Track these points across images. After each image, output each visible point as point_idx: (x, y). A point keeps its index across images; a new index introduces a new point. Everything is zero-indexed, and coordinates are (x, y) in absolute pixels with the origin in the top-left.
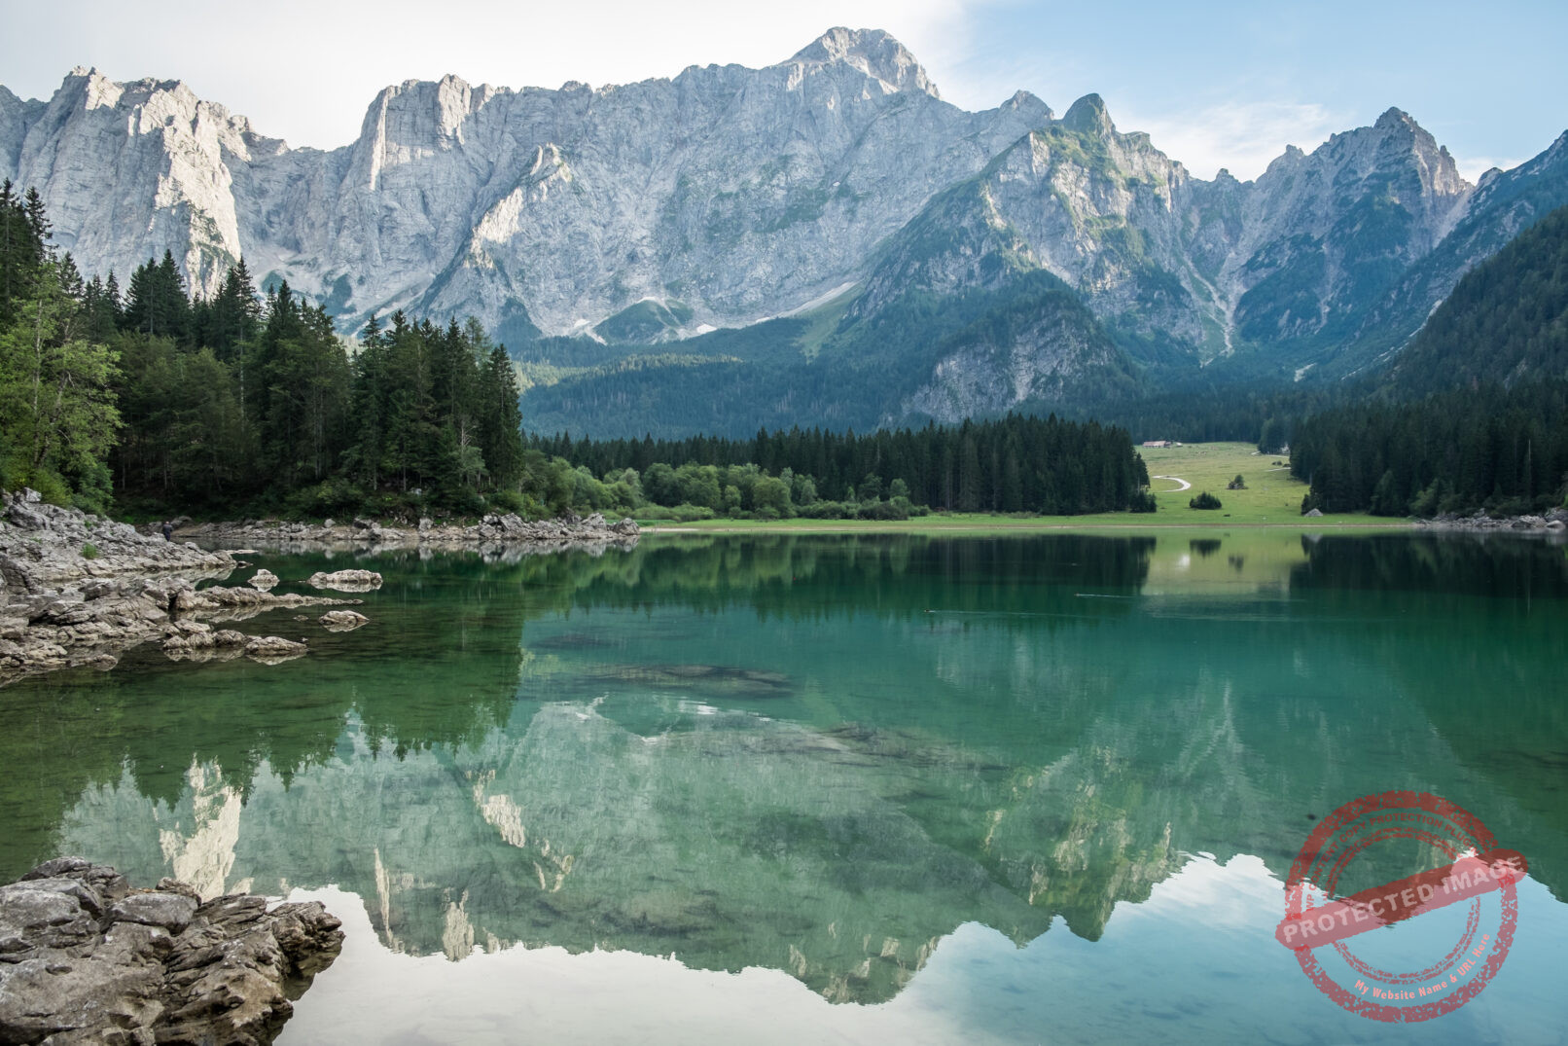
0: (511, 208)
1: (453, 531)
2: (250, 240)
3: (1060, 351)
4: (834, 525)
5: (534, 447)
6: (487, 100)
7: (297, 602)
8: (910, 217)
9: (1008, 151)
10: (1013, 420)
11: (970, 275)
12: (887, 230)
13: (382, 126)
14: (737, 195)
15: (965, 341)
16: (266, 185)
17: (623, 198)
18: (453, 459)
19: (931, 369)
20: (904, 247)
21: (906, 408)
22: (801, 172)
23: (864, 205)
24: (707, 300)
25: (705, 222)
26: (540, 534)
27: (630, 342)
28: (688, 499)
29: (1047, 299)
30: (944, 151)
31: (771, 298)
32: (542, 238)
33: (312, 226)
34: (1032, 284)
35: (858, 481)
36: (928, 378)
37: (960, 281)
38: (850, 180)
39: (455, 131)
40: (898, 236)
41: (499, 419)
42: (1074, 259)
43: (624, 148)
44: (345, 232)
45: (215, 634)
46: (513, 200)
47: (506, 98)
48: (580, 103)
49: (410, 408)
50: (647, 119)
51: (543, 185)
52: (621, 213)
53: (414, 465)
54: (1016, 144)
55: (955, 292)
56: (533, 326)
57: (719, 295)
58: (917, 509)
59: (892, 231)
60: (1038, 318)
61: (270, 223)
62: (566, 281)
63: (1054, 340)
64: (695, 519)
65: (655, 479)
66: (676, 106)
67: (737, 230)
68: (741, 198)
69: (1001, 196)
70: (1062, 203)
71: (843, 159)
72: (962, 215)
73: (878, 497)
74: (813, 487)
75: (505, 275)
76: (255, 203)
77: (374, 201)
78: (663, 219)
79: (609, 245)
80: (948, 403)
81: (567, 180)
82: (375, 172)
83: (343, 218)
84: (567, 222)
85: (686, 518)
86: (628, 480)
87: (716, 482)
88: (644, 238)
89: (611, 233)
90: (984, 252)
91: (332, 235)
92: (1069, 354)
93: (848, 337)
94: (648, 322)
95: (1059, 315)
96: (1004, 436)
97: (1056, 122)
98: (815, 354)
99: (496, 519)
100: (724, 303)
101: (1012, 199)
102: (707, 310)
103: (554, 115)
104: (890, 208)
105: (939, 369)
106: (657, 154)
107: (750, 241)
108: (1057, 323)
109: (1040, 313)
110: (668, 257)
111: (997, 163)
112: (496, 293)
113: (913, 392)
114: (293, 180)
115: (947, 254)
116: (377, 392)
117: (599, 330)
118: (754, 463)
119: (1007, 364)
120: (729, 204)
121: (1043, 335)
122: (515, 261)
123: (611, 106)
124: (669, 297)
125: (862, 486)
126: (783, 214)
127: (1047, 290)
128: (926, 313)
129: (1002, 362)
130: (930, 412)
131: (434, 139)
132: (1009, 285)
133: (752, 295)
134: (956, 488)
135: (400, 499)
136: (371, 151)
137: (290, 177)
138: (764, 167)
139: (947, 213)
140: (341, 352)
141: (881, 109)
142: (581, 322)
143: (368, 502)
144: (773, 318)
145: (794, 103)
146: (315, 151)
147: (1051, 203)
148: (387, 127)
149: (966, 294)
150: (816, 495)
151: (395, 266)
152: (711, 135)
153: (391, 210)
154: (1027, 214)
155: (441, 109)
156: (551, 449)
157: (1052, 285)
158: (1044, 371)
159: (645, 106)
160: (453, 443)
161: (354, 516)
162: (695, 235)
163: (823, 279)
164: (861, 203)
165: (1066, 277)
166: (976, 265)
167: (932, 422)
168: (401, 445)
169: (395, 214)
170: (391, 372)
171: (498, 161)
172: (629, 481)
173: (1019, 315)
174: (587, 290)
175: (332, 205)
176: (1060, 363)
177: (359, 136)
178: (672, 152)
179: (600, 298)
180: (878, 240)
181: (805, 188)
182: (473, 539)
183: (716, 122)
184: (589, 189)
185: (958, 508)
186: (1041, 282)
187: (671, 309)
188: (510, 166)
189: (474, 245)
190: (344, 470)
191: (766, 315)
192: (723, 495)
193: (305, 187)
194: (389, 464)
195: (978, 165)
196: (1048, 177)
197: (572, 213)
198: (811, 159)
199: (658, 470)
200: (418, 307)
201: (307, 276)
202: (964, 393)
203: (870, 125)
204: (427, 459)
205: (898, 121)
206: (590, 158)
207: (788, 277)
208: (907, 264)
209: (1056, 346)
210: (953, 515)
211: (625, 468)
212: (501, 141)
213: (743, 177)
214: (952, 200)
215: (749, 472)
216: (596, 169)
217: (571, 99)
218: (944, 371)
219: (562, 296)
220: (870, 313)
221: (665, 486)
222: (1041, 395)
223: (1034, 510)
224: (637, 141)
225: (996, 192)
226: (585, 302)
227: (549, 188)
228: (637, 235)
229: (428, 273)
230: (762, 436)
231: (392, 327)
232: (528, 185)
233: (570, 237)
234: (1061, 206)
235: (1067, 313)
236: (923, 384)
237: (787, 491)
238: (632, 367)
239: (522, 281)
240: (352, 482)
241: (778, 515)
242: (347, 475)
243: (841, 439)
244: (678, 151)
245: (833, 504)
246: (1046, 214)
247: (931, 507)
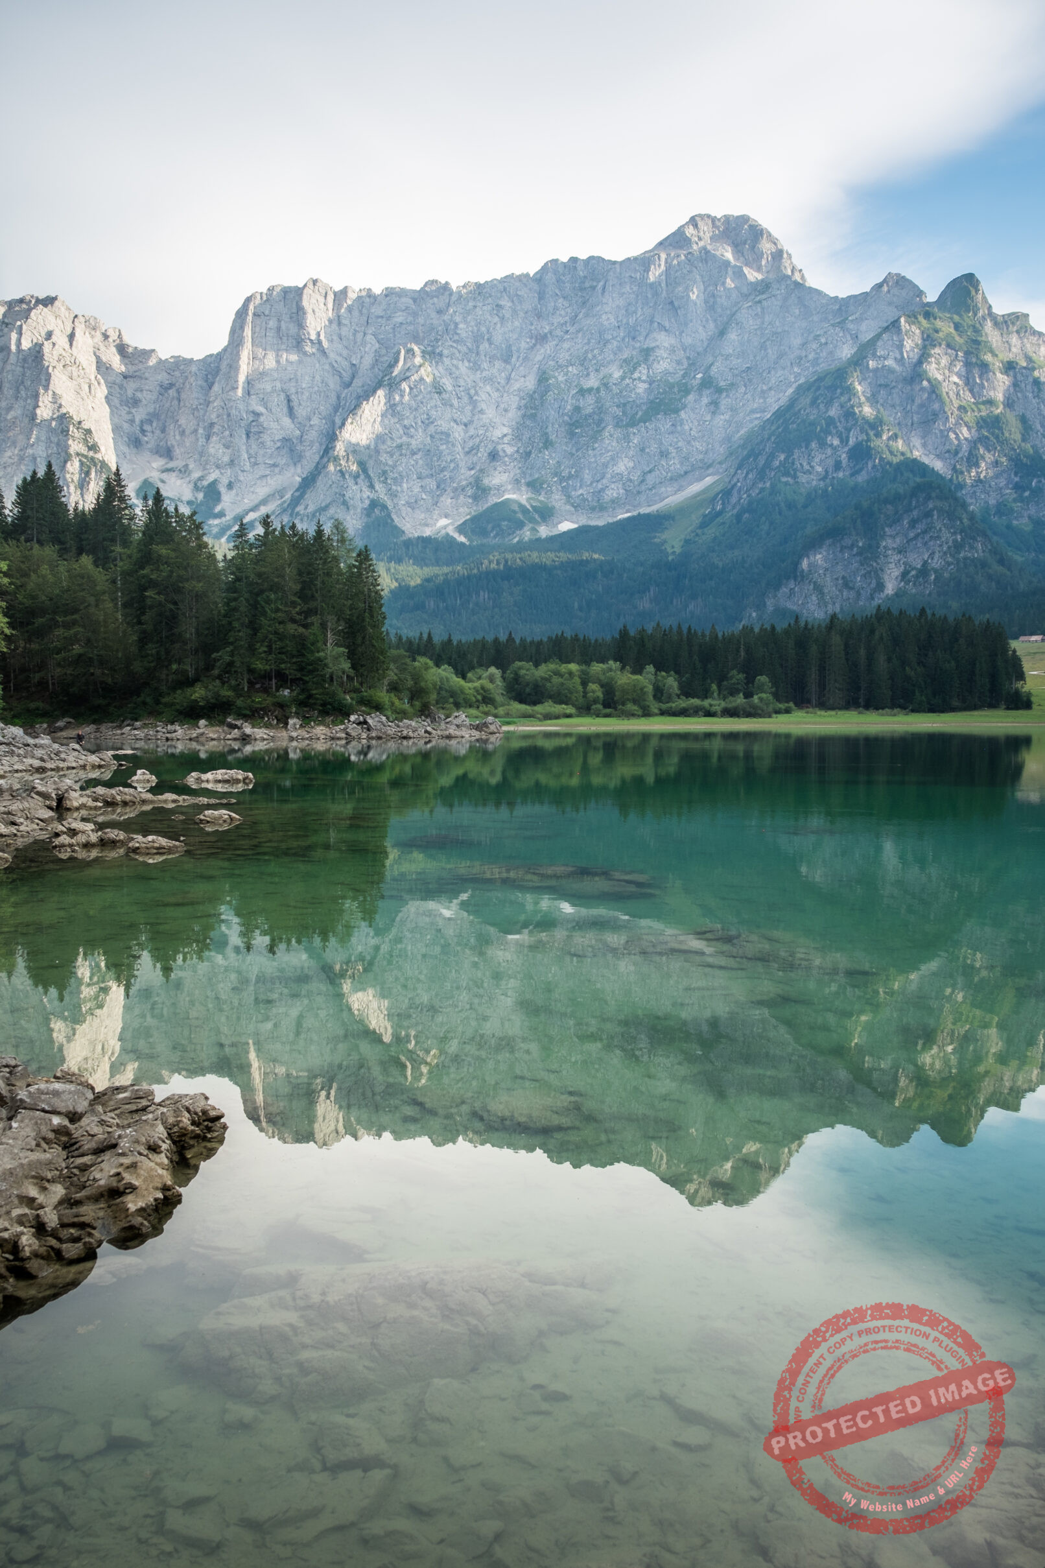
0: (373, 409)
1: (320, 730)
2: (125, 449)
3: (932, 543)
4: (698, 723)
5: (398, 647)
6: (349, 302)
7: (174, 801)
8: (775, 407)
9: (878, 337)
10: (882, 615)
11: (838, 466)
12: (751, 421)
13: (248, 332)
14: (598, 390)
15: (831, 534)
16: (139, 395)
17: (484, 396)
18: (320, 659)
19: (797, 564)
20: (769, 439)
21: (770, 604)
22: (663, 365)
23: (727, 396)
24: (569, 497)
25: (566, 418)
26: (405, 733)
27: (492, 540)
28: (550, 697)
29: (918, 488)
30: (810, 338)
31: (632, 493)
32: (404, 438)
33: (183, 433)
34: (902, 474)
35: (721, 679)
36: (794, 573)
37: (827, 472)
38: (714, 370)
39: (318, 334)
40: (763, 428)
41: (363, 620)
42: (947, 447)
43: (485, 346)
44: (214, 439)
45: (100, 833)
46: (376, 402)
47: (368, 300)
48: (440, 302)
49: (277, 610)
50: (507, 315)
51: (404, 386)
52: (481, 412)
53: (283, 666)
54: (886, 329)
55: (822, 484)
56: (396, 527)
57: (581, 492)
58: (782, 706)
59: (756, 422)
60: (909, 510)
61: (143, 431)
62: (428, 481)
63: (925, 532)
64: (557, 717)
65: (517, 678)
66: (536, 300)
67: (598, 425)
68: (603, 393)
69: (870, 383)
70: (934, 389)
71: (705, 350)
72: (829, 404)
73: (741, 695)
74: (675, 685)
75: (368, 477)
76: (129, 413)
77: (241, 406)
78: (524, 416)
79: (471, 444)
80: (814, 598)
81: (428, 380)
82: (242, 378)
83: (212, 425)
84: (428, 422)
85: (548, 717)
86: (490, 678)
87: (577, 680)
88: (505, 435)
89: (472, 432)
90: (852, 442)
91: (202, 441)
92: (941, 546)
93: (711, 532)
94: (509, 520)
95: (931, 505)
96: (872, 632)
97: (929, 305)
98: (678, 550)
99: (361, 719)
100: (585, 500)
101: (881, 386)
102: (568, 507)
103: (415, 315)
104: (754, 400)
105: (805, 564)
106: (518, 351)
107: (611, 436)
108: (928, 514)
109: (910, 502)
110: (528, 454)
111: (866, 350)
112: (360, 494)
113: (777, 587)
114: (165, 388)
115: (814, 445)
116: (247, 595)
117: (461, 529)
118: (615, 660)
119: (876, 558)
120: (590, 399)
121: (914, 527)
122: (378, 462)
123: (471, 304)
124: (530, 495)
125: (725, 683)
126: (644, 408)
127: (918, 480)
128: (791, 506)
129: (870, 554)
130: (795, 608)
131: (298, 343)
132: (879, 475)
133: (614, 491)
134: (822, 686)
135: (270, 700)
136: (237, 357)
137: (161, 386)
138: (625, 361)
139: (814, 403)
140: (212, 557)
141: (746, 297)
142: (443, 522)
143: (239, 703)
144: (635, 513)
145: (656, 294)
146: (185, 360)
147: (923, 389)
148: (253, 333)
149: (832, 485)
150: (679, 692)
151: (262, 470)
152: (572, 329)
153: (257, 415)
154: (898, 402)
155: (305, 313)
156: (416, 649)
157: (923, 475)
158: (914, 564)
159: (505, 302)
160: (319, 644)
161: (226, 718)
162: (556, 432)
163: (686, 473)
164: (724, 394)
165: (938, 465)
166: (844, 456)
167: (797, 617)
168: (270, 647)
169: (262, 419)
170: (260, 575)
171: (361, 363)
172: (492, 679)
173: (889, 507)
174: (449, 490)
175: (202, 412)
176: (932, 555)
177: (226, 343)
178: (532, 348)
179: (462, 497)
180: (742, 432)
181: (667, 381)
182: (339, 739)
183: (576, 316)
184: (449, 388)
185: (823, 705)
186: (912, 471)
187: (532, 506)
188: (373, 367)
189: (338, 448)
190: (216, 672)
191: (628, 511)
192: (585, 693)
193: (175, 395)
194: (259, 665)
195: (846, 352)
196: (920, 362)
197: (433, 413)
198: (672, 350)
199: (520, 668)
200: (285, 510)
201: (179, 482)
202: (830, 588)
203: (734, 314)
204: (294, 660)
205: (763, 308)
206: (452, 356)
207: (650, 472)
208: (772, 456)
209: (927, 537)
210: (819, 713)
211: (488, 667)
212: (364, 343)
213: (604, 371)
214: (818, 388)
215: (610, 670)
216: (457, 368)
217: (432, 297)
218: (810, 565)
219: (424, 496)
220: (734, 507)
221: (528, 684)
222: (912, 589)
223: (903, 707)
224: (498, 338)
225: (864, 379)
226: (447, 501)
227: (411, 389)
228: (498, 433)
229: (293, 476)
230: (624, 634)
231: (260, 530)
232: (390, 385)
233: (432, 437)
234: (934, 392)
235: (939, 504)
236: (788, 578)
237: (650, 688)
238: (494, 566)
239: (385, 482)
240: (223, 683)
241: (640, 713)
242: (219, 677)
243: (703, 635)
244: (538, 346)
245: (695, 702)
246: (918, 401)
247: (796, 705)
